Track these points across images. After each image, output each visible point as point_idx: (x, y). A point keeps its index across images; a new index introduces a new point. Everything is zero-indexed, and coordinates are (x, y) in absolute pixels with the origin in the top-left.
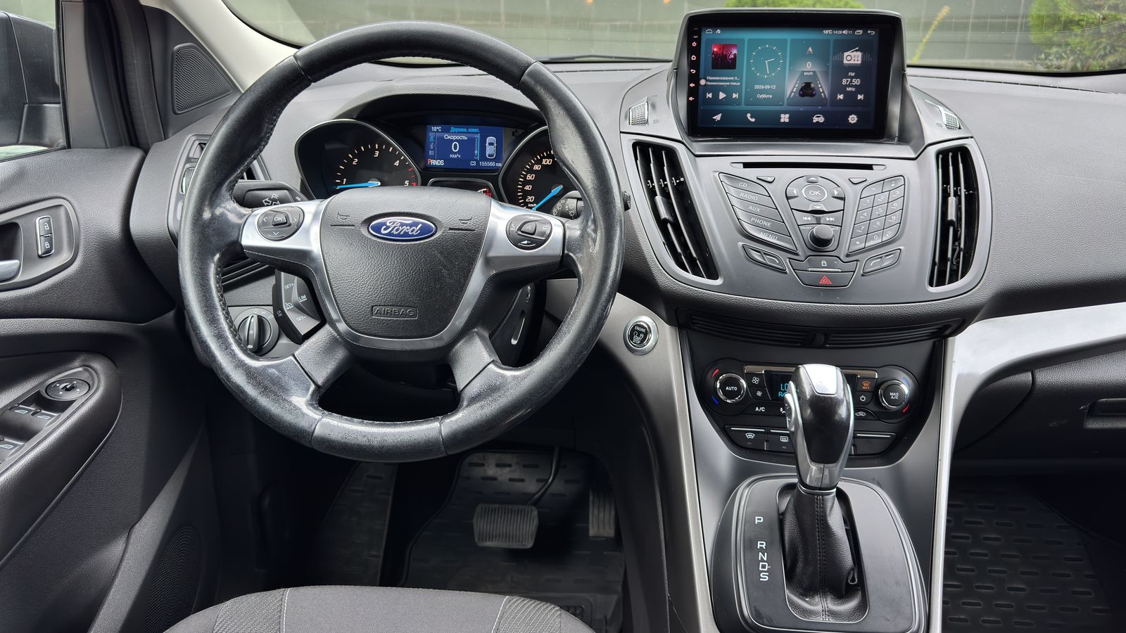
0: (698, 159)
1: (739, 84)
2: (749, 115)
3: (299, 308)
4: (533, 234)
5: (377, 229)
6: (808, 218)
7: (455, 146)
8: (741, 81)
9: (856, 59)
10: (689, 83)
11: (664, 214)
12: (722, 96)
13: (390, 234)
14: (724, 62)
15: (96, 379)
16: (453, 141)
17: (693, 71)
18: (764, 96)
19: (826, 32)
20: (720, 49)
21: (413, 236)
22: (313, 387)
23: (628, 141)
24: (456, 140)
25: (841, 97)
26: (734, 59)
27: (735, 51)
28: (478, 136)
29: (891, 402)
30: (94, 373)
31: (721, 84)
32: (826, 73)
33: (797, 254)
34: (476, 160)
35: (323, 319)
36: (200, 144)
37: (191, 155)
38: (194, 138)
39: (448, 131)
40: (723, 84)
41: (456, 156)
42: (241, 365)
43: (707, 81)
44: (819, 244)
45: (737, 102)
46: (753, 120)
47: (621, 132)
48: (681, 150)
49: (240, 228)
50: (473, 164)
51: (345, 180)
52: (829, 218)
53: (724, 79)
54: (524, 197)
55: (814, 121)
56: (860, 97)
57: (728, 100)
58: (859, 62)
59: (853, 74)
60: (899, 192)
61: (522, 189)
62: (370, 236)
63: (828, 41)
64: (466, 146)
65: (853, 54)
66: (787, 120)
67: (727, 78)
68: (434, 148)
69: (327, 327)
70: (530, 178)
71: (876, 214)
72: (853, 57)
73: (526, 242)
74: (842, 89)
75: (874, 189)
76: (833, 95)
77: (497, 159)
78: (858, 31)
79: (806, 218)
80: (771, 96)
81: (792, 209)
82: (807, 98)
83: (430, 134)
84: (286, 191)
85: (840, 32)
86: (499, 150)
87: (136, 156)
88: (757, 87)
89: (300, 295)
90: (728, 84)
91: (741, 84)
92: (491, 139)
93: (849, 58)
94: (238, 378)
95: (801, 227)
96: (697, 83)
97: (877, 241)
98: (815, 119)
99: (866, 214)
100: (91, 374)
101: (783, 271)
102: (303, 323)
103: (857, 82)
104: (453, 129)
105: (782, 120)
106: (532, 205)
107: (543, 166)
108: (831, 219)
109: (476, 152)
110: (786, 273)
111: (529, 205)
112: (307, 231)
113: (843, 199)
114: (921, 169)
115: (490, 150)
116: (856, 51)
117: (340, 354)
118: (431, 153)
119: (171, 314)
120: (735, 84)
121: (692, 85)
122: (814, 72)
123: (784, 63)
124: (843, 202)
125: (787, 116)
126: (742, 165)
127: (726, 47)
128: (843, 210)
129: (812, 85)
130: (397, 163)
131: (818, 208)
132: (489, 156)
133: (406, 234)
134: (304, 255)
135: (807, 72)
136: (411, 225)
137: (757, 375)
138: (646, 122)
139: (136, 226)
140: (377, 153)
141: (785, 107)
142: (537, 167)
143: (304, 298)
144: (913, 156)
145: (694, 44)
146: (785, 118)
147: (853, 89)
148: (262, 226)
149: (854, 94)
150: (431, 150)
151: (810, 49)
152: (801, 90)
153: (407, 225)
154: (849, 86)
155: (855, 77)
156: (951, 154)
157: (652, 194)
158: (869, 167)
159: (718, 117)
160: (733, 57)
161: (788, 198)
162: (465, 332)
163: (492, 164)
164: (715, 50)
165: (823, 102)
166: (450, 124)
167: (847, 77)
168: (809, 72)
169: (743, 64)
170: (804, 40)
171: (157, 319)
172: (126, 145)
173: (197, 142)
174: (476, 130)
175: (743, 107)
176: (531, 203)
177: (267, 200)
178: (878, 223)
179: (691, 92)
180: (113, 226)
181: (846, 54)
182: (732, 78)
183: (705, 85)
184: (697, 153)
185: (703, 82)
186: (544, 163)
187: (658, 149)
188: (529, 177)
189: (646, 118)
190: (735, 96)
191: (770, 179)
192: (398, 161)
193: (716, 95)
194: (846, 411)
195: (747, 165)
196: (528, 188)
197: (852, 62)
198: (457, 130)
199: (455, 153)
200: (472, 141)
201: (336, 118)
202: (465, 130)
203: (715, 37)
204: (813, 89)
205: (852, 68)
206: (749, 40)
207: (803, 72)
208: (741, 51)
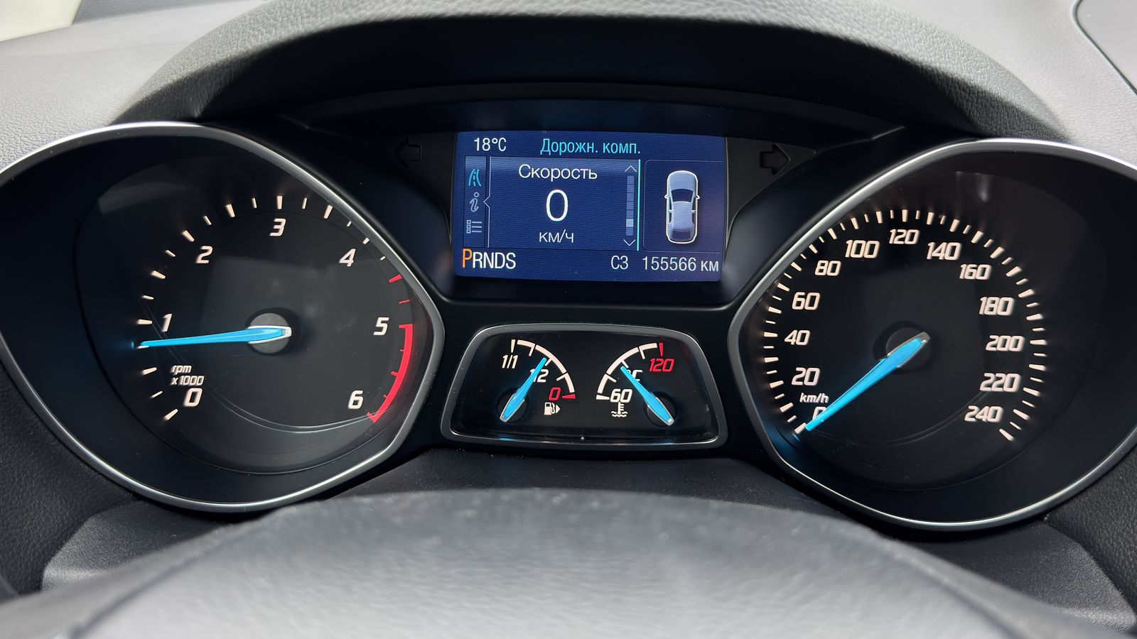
7: (557, 200)
16: (547, 185)
24: (559, 183)
28: (637, 167)
34: (631, 252)
39: (532, 152)
41: (558, 239)
50: (620, 264)
51: (168, 317)
54: (786, 371)
61: (781, 348)
64: (595, 202)
68: (483, 210)
70: (805, 305)
77: (698, 249)
83: (470, 160)
86: (710, 215)
92: (680, 178)
104: (548, 144)
106: (812, 398)
107: (848, 263)
109: (630, 223)
111: (803, 398)
115: (679, 216)
118: (471, 227)
130: (347, 260)
132: (676, 234)
140: (281, 225)
142: (825, 268)
150: (474, 217)
163: (685, 265)
166: (537, 126)
174: (631, 147)
176: (809, 390)
186: (850, 252)
188: (803, 302)
192: (352, 252)
196: (794, 338)
198: (562, 147)
199: (555, 228)
200: (612, 185)
201: (118, 121)
202: (591, 147)
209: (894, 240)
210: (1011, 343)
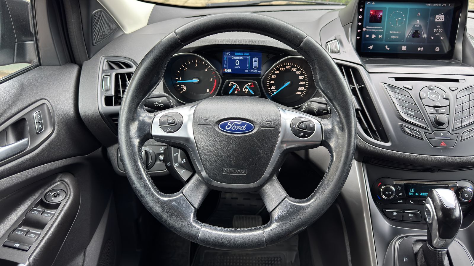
0: (370, 74)
1: (382, 30)
2: (386, 46)
3: (181, 166)
5: (223, 127)
6: (432, 110)
7: (237, 62)
8: (383, 29)
9: (442, 19)
10: (357, 30)
11: (357, 106)
12: (374, 36)
13: (230, 130)
14: (376, 19)
15: (69, 191)
16: (236, 60)
17: (360, 24)
18: (395, 37)
19: (428, 5)
20: (374, 12)
21: (242, 131)
22: (193, 210)
24: (238, 59)
25: (432, 38)
26: (381, 18)
27: (381, 14)
28: (249, 57)
29: (465, 198)
30: (66, 184)
31: (373, 30)
32: (426, 26)
33: (428, 130)
34: (248, 69)
35: (194, 171)
36: (107, 61)
37: (104, 69)
38: (103, 58)
39: (234, 55)
40: (375, 30)
41: (237, 67)
43: (367, 28)
44: (438, 124)
45: (381, 39)
46: (388, 49)
48: (361, 69)
49: (150, 125)
50: (246, 71)
51: (181, 78)
52: (442, 110)
53: (375, 28)
54: (270, 87)
55: (419, 50)
56: (442, 38)
57: (377, 38)
58: (443, 20)
59: (439, 27)
61: (270, 83)
62: (220, 131)
63: (429, 9)
64: (243, 62)
65: (440, 16)
66: (405, 49)
67: (377, 28)
68: (227, 63)
69: (196, 176)
70: (274, 77)
71: (464, 107)
72: (440, 18)
73: (302, 134)
74: (433, 34)
75: (462, 94)
76: (429, 37)
77: (258, 69)
78: (444, 5)
79: (431, 110)
80: (398, 37)
81: (424, 105)
82: (416, 39)
83: (225, 56)
85: (435, 5)
86: (259, 64)
87: (76, 69)
88: (391, 32)
89: (182, 159)
90: (377, 30)
91: (384, 31)
92: (255, 59)
93: (438, 18)
95: (430, 115)
96: (362, 30)
97: (467, 123)
98: (419, 49)
99: (460, 108)
100: (65, 186)
101: (422, 139)
102: (184, 174)
103: (442, 31)
104: (236, 54)
105: (403, 49)
106: (274, 91)
107: (280, 71)
108: (444, 111)
109: (248, 65)
110: (423, 140)
111: (273, 91)
112: (186, 127)
113: (448, 99)
115: (255, 64)
116: (442, 15)
118: (225, 66)
119: (100, 149)
120: (380, 30)
121: (359, 31)
122: (420, 25)
123: (406, 20)
124: (448, 101)
125: (406, 47)
126: (394, 78)
127: (377, 11)
128: (449, 106)
129: (419, 32)
130: (206, 70)
131: (437, 104)
132: (255, 67)
133: (239, 130)
134: (186, 140)
135: (416, 25)
136: (241, 125)
137: (400, 185)
138: (339, 52)
139: (82, 110)
140: (196, 65)
141: (405, 43)
142: (277, 72)
143: (184, 161)
145: (361, 10)
146: (404, 48)
147: (439, 34)
148: (161, 124)
149: (439, 37)
150: (225, 64)
151: (419, 14)
152: (413, 34)
153: (239, 125)
154: (437, 32)
155: (441, 28)
158: (457, 81)
159: (371, 47)
160: (380, 17)
161: (421, 99)
162: (268, 180)
163: (256, 71)
164: (371, 13)
165: (423, 40)
166: (235, 51)
167: (436, 28)
168: (418, 25)
169: (386, 21)
170: (415, 9)
171: (93, 152)
172: (69, 62)
173: (106, 60)
174: (248, 54)
175: (384, 42)
177: (156, 103)
178: (466, 113)
179: (358, 34)
181: (437, 16)
182: (379, 28)
183: (366, 31)
184: (370, 71)
185: (364, 29)
186: (280, 70)
187: (347, 68)
188: (273, 77)
189: (339, 49)
190: (380, 36)
191: (410, 88)
192: (207, 69)
193: (371, 36)
195: (397, 79)
196: (272, 82)
197: (439, 20)
198: (238, 54)
199: (237, 66)
200: (245, 60)
202: (242, 54)
203: (372, 6)
204: (419, 34)
205: (439, 23)
206: (389, 8)
207: (415, 25)
208: (384, 14)
209: (287, 68)
210: (303, 83)
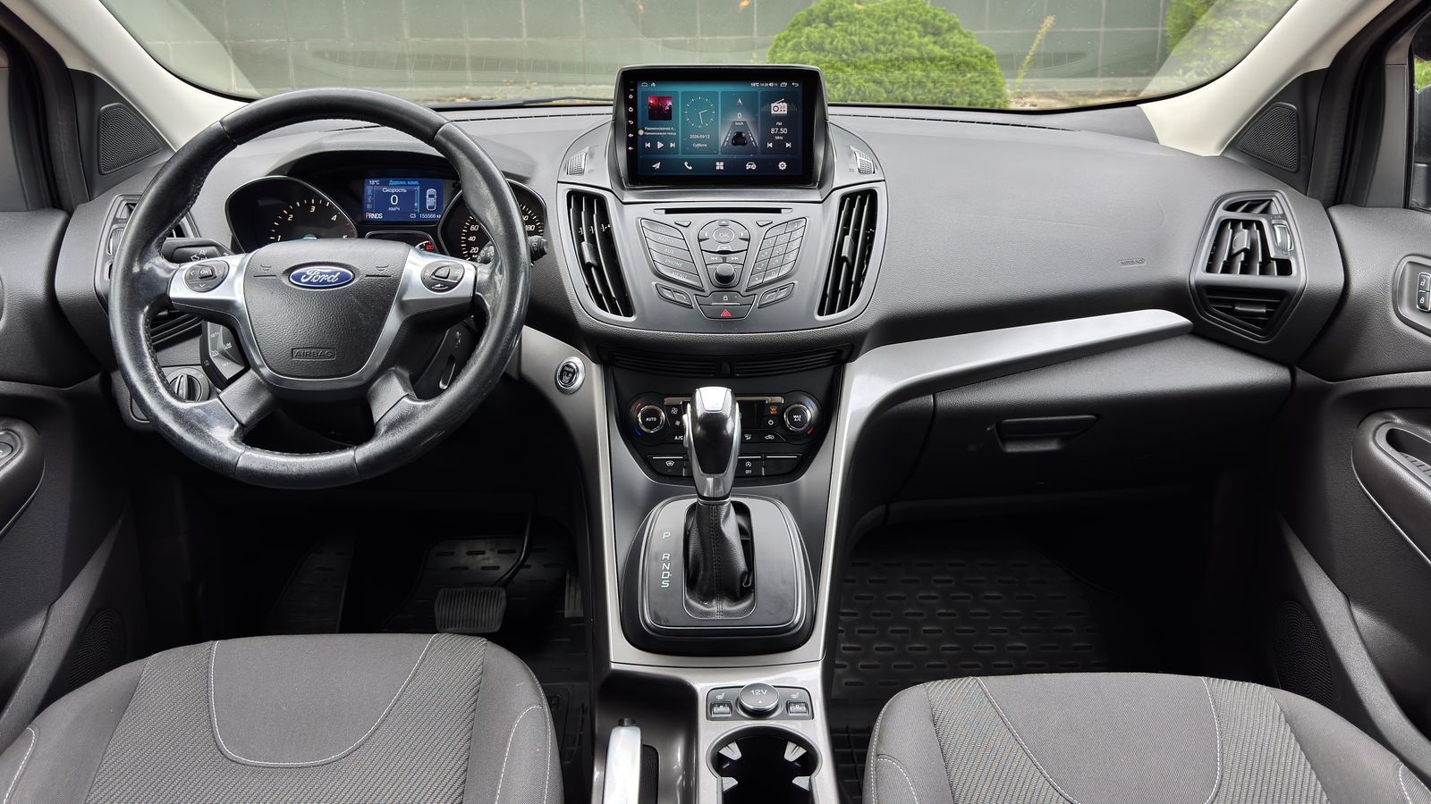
0: (626, 205)
1: (675, 134)
2: (686, 163)
3: (224, 355)
4: (446, 278)
5: (298, 278)
6: (716, 258)
7: (394, 199)
8: (677, 131)
9: (783, 110)
10: (628, 134)
11: (588, 258)
12: (660, 145)
13: (309, 282)
14: (661, 114)
15: (19, 441)
16: (392, 194)
17: (631, 122)
18: (699, 145)
19: (754, 85)
20: (656, 101)
21: (331, 283)
22: (237, 425)
23: (564, 190)
24: (395, 193)
25: (771, 145)
26: (670, 110)
27: (670, 103)
28: (418, 188)
30: (16, 437)
31: (658, 134)
32: (755, 123)
33: (703, 291)
34: (416, 213)
35: (247, 365)
36: (127, 204)
37: (118, 216)
38: (121, 198)
39: (387, 185)
40: (660, 134)
41: (394, 209)
42: (167, 406)
43: (645, 131)
44: (725, 281)
45: (675, 151)
46: (690, 168)
47: (558, 182)
48: (609, 197)
49: (168, 282)
50: (413, 216)
51: (279, 236)
52: (733, 258)
53: (662, 129)
54: (468, 248)
56: (788, 145)
57: (666, 149)
58: (786, 112)
59: (780, 124)
60: (799, 233)
61: (466, 241)
62: (290, 285)
63: (756, 93)
64: (406, 198)
65: (779, 105)
66: (722, 168)
67: (664, 129)
68: (372, 201)
69: (251, 371)
70: (475, 229)
71: (776, 252)
72: (780, 108)
73: (439, 285)
74: (771, 138)
75: (777, 231)
76: (763, 143)
77: (436, 212)
78: (783, 84)
79: (713, 258)
80: (706, 145)
81: (702, 250)
82: (739, 147)
83: (368, 187)
84: (214, 248)
85: (767, 85)
86: (439, 202)
87: (59, 219)
88: (692, 136)
89: (225, 343)
90: (665, 134)
91: (678, 133)
92: (431, 191)
93: (776, 109)
94: (166, 418)
95: (709, 267)
96: (635, 133)
97: (774, 276)
98: (748, 167)
99: (767, 253)
100: (13, 438)
101: (690, 307)
102: (227, 369)
103: (784, 131)
104: (391, 182)
105: (717, 168)
108: (735, 258)
109: (416, 204)
110: (692, 308)
112: (232, 282)
113: (748, 240)
114: (825, 211)
115: (430, 202)
116: (782, 102)
117: (264, 397)
118: (368, 206)
119: (96, 378)
120: (671, 133)
121: (631, 135)
122: (745, 122)
123: (717, 114)
124: (747, 242)
125: (722, 164)
126: (665, 211)
127: (662, 99)
128: (747, 250)
129: (744, 135)
130: (334, 218)
131: (725, 249)
132: (430, 207)
133: (325, 282)
134: (228, 304)
135: (738, 122)
136: (330, 274)
137: (675, 406)
138: (581, 172)
139: (60, 288)
140: (313, 208)
141: (720, 155)
143: (229, 345)
144: (821, 200)
145: (631, 97)
146: (720, 166)
147: (781, 138)
148: (191, 281)
149: (782, 143)
150: (370, 204)
151: (740, 101)
152: (733, 139)
153: (326, 273)
154: (778, 135)
155: (783, 126)
156: (859, 197)
157: (580, 239)
158: (778, 211)
159: (657, 166)
160: (668, 108)
161: (700, 240)
162: (382, 371)
163: (433, 216)
164: (651, 102)
165: (754, 151)
166: (388, 177)
167: (775, 126)
168: (740, 122)
169: (679, 114)
170: (733, 92)
171: (82, 383)
172: (48, 207)
173: (125, 203)
174: (416, 183)
175: (680, 156)
176: (475, 254)
177: (195, 256)
178: (777, 261)
179: (630, 142)
180: (37, 289)
181: (773, 105)
182: (669, 128)
183: (644, 135)
184: (625, 201)
185: (641, 132)
187: (591, 197)
188: (473, 228)
189: (583, 167)
190: (672, 145)
191: (686, 224)
192: (335, 216)
193: (654, 145)
194: (734, 427)
195: (668, 211)
196: (471, 239)
197: (779, 112)
198: (397, 183)
199: (394, 206)
200: (411, 194)
201: (268, 175)
202: (404, 183)
203: (649, 89)
204: (744, 138)
205: (779, 118)
206: (683, 93)
207: (734, 122)
208: (676, 103)
